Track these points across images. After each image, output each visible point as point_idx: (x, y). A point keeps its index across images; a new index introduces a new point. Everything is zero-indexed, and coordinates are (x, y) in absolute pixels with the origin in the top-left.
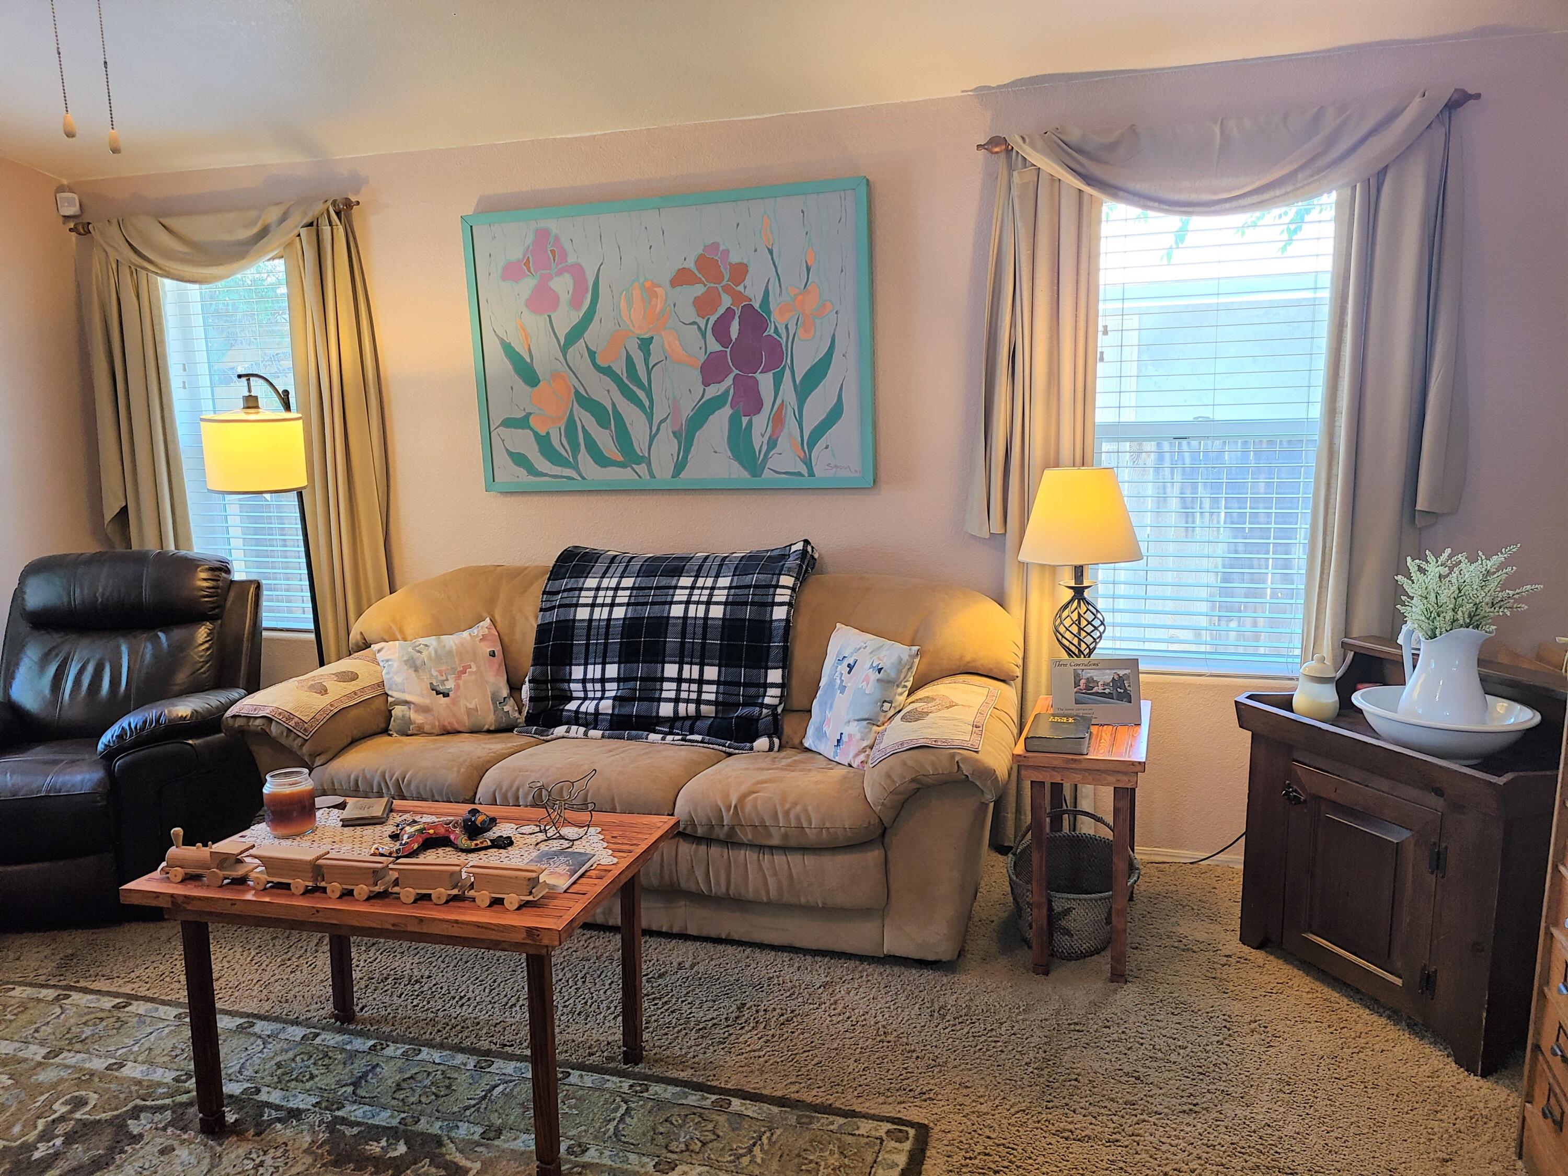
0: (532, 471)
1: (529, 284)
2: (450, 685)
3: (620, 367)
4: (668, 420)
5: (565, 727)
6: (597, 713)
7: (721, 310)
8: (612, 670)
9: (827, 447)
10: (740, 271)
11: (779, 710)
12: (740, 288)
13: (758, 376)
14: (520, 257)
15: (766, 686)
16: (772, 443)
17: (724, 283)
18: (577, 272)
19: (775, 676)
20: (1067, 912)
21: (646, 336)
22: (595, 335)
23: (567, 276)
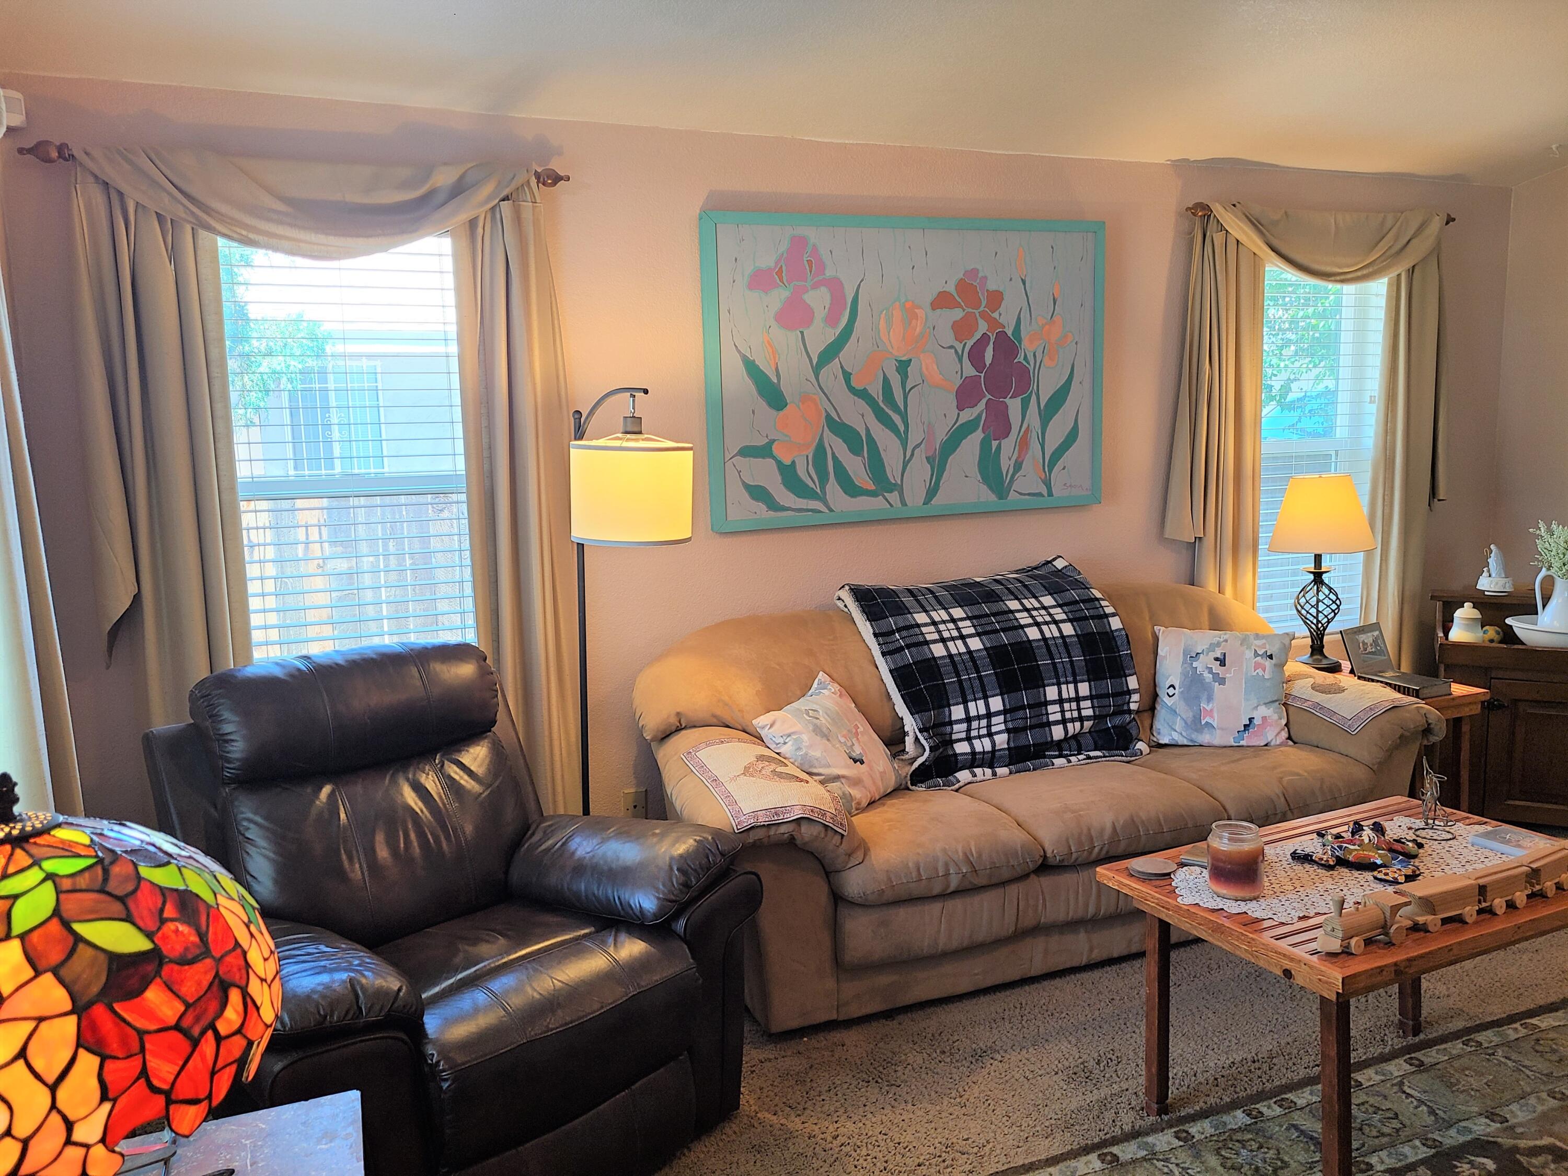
0: (773, 506)
1: (779, 296)
2: (857, 750)
3: (876, 390)
4: (923, 446)
5: (968, 772)
6: (994, 750)
7: (978, 336)
8: (996, 703)
9: (1064, 469)
10: (996, 298)
11: (1138, 713)
12: (996, 315)
13: (1007, 400)
14: (772, 265)
15: (1128, 693)
16: (1018, 466)
17: (981, 309)
18: (835, 286)
19: (1132, 682)
21: (903, 359)
22: (850, 355)
23: (824, 290)
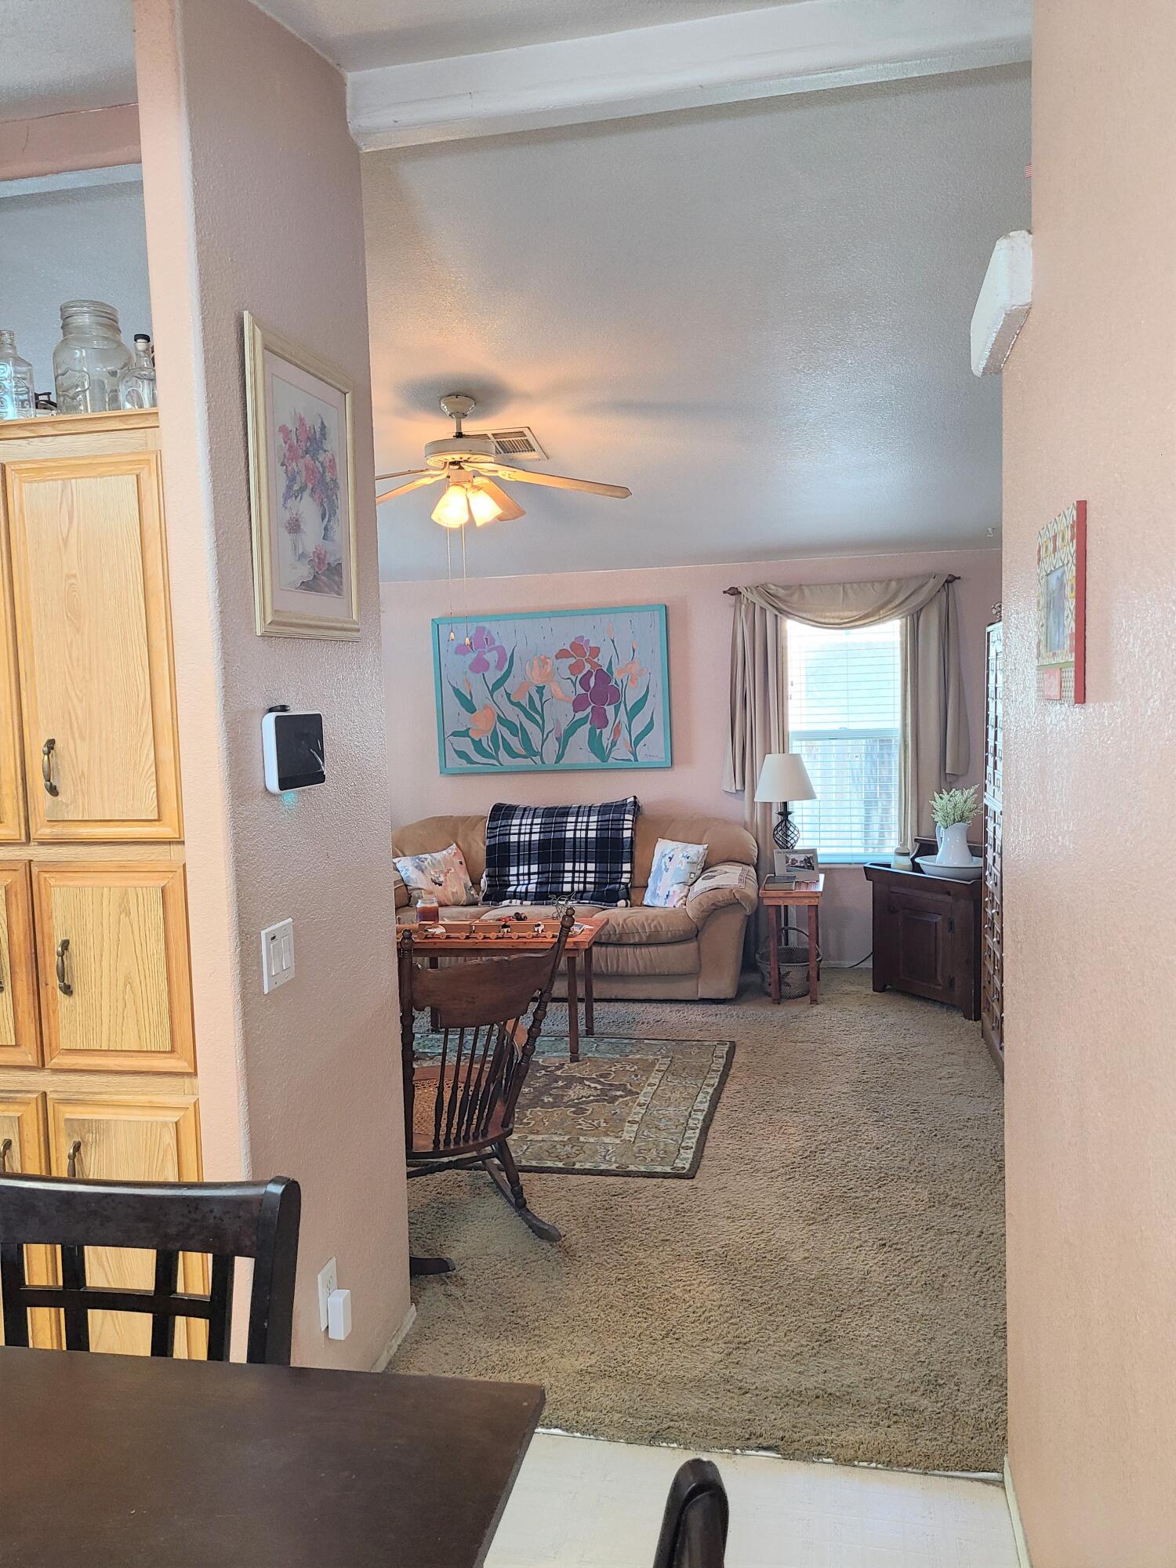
0: (470, 761)
1: (471, 657)
2: (442, 879)
3: (525, 702)
4: (553, 732)
5: (509, 901)
6: (527, 892)
7: (585, 672)
8: (534, 868)
9: (645, 745)
10: (596, 651)
11: (629, 886)
12: (596, 660)
13: (605, 707)
14: (467, 642)
15: (622, 872)
16: (614, 744)
17: (586, 657)
18: (501, 650)
19: (627, 867)
20: (788, 973)
21: (540, 685)
22: (509, 685)
23: (494, 652)
